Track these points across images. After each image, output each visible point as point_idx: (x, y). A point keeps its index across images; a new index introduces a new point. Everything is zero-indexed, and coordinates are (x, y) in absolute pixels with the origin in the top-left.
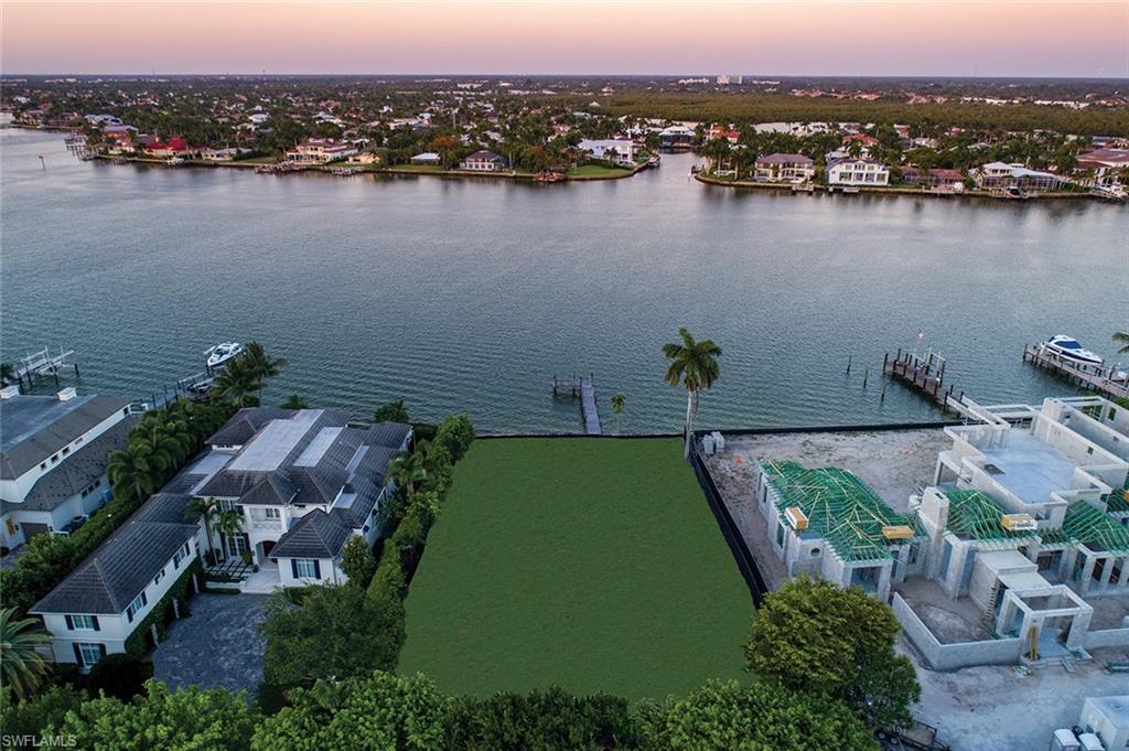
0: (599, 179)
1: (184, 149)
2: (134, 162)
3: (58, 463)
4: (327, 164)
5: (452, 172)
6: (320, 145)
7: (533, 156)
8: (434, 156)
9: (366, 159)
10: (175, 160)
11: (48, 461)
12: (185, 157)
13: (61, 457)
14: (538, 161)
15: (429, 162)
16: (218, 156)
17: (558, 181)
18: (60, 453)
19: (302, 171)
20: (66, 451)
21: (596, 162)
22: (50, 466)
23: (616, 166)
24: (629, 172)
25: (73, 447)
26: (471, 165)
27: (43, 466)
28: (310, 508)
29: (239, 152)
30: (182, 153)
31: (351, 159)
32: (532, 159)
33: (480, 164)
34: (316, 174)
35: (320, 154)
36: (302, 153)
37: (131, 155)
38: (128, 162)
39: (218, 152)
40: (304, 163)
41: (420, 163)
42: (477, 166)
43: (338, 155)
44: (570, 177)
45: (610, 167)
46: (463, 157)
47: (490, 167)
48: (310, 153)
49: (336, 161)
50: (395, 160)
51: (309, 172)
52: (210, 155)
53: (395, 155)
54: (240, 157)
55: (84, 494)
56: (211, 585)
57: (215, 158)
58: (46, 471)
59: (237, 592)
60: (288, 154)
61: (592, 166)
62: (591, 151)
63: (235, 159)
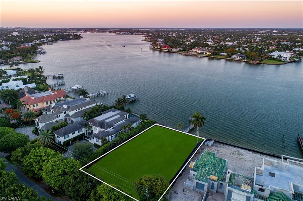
0: (273, 64)
1: (169, 48)
2: (159, 50)
3: (79, 111)
4: (198, 54)
5: (228, 58)
6: (198, 49)
7: (252, 56)
8: (225, 54)
9: (208, 53)
10: (166, 51)
11: (77, 110)
12: (168, 50)
13: (80, 110)
14: (253, 58)
15: (224, 55)
16: (176, 50)
17: (257, 64)
18: (80, 109)
19: (192, 55)
20: (81, 109)
21: (274, 59)
22: (78, 111)
23: (280, 61)
24: (284, 63)
25: (83, 108)
26: (235, 57)
27: (76, 111)
28: (103, 130)
29: (180, 49)
30: (168, 49)
31: (204, 53)
32: (251, 57)
33: (237, 57)
34: (195, 56)
35: (197, 51)
36: (193, 51)
37: (159, 49)
38: (158, 50)
39: (176, 49)
40: (193, 53)
41: (221, 55)
42: (236, 57)
43: (202, 52)
44: (262, 63)
45: (278, 61)
46: (233, 54)
47: (240, 58)
48: (195, 51)
49: (201, 53)
50: (215, 54)
51: (193, 56)
52: (174, 50)
53: (215, 53)
54: (180, 51)
55: (81, 117)
56: (86, 138)
57: (175, 51)
58: (77, 112)
59: (88, 141)
60: (190, 51)
61: (273, 60)
62: (274, 56)
63: (179, 51)
